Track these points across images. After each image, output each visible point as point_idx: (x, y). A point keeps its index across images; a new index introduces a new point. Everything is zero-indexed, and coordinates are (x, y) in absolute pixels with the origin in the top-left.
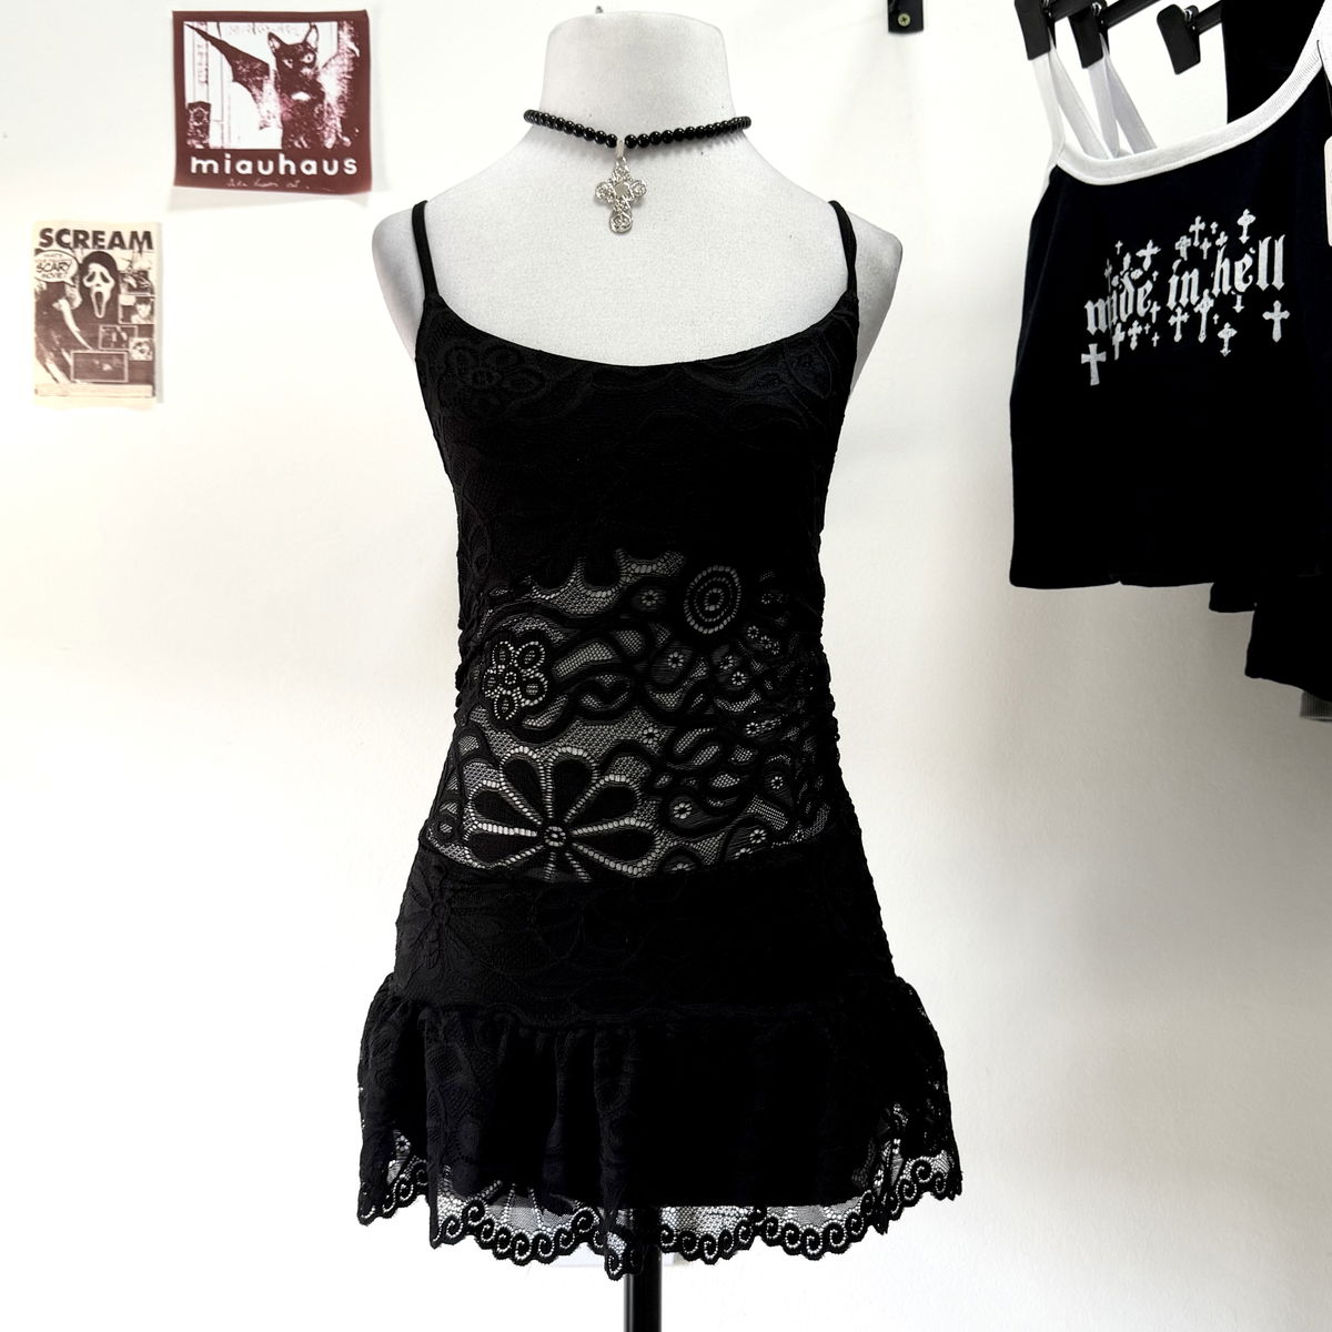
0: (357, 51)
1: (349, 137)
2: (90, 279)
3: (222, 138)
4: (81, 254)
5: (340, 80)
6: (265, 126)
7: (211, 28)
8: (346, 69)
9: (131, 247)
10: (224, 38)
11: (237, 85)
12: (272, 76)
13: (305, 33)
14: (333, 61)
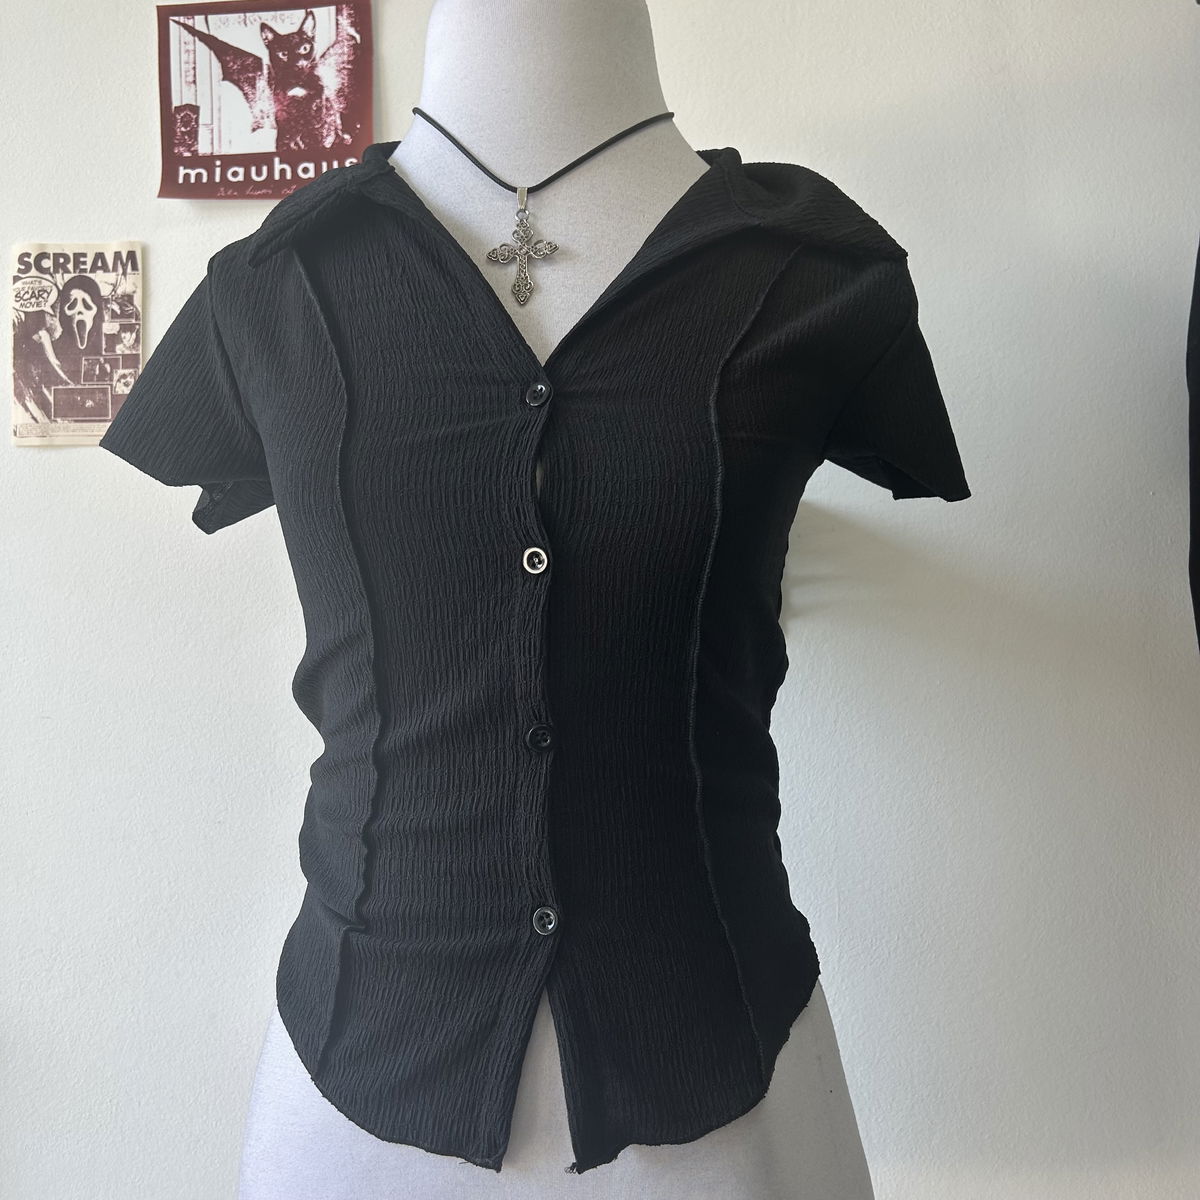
0: (358, 37)
1: (349, 133)
2: (69, 308)
3: (212, 143)
4: (61, 279)
5: (339, 71)
6: (259, 127)
7: (198, 22)
8: (345, 58)
9: (115, 269)
10: (212, 33)
11: (227, 84)
12: (265, 71)
13: (301, 20)
14: (331, 51)
